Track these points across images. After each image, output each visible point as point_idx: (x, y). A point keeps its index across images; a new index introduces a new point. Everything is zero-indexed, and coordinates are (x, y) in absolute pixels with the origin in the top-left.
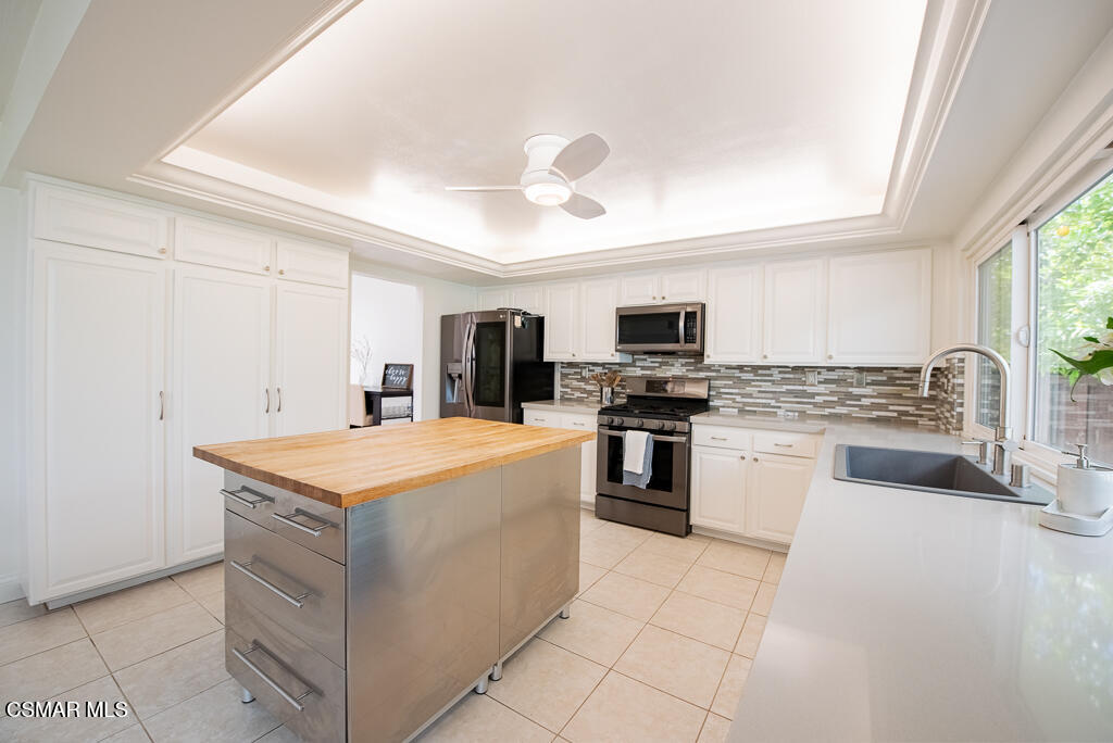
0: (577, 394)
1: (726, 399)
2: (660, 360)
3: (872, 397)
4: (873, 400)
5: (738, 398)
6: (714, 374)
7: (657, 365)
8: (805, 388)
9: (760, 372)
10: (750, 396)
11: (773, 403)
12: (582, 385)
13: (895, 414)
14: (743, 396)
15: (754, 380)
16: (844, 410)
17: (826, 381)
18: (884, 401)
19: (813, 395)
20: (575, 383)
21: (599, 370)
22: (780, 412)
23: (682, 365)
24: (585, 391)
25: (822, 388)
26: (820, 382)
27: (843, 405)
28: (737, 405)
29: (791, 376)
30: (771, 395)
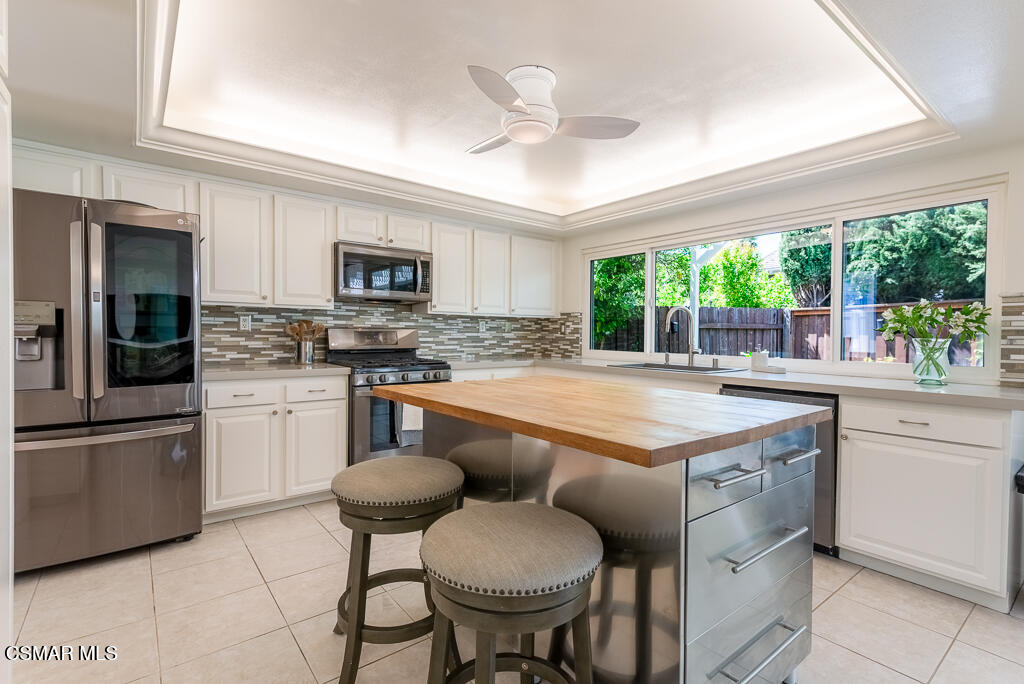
0: (231, 355)
1: (424, 347)
2: (358, 308)
3: (514, 339)
4: (515, 342)
5: (434, 346)
6: (412, 324)
7: (354, 314)
8: (479, 334)
9: (450, 321)
10: (442, 343)
11: (458, 348)
12: (242, 341)
13: (523, 351)
14: (437, 343)
15: (445, 329)
16: (499, 350)
17: (491, 329)
18: (519, 342)
19: (483, 340)
20: (227, 339)
21: (270, 319)
22: (464, 355)
23: (382, 315)
24: (246, 349)
25: (488, 335)
26: (487, 330)
27: (500, 346)
28: (432, 353)
29: (469, 325)
30: (456, 342)
